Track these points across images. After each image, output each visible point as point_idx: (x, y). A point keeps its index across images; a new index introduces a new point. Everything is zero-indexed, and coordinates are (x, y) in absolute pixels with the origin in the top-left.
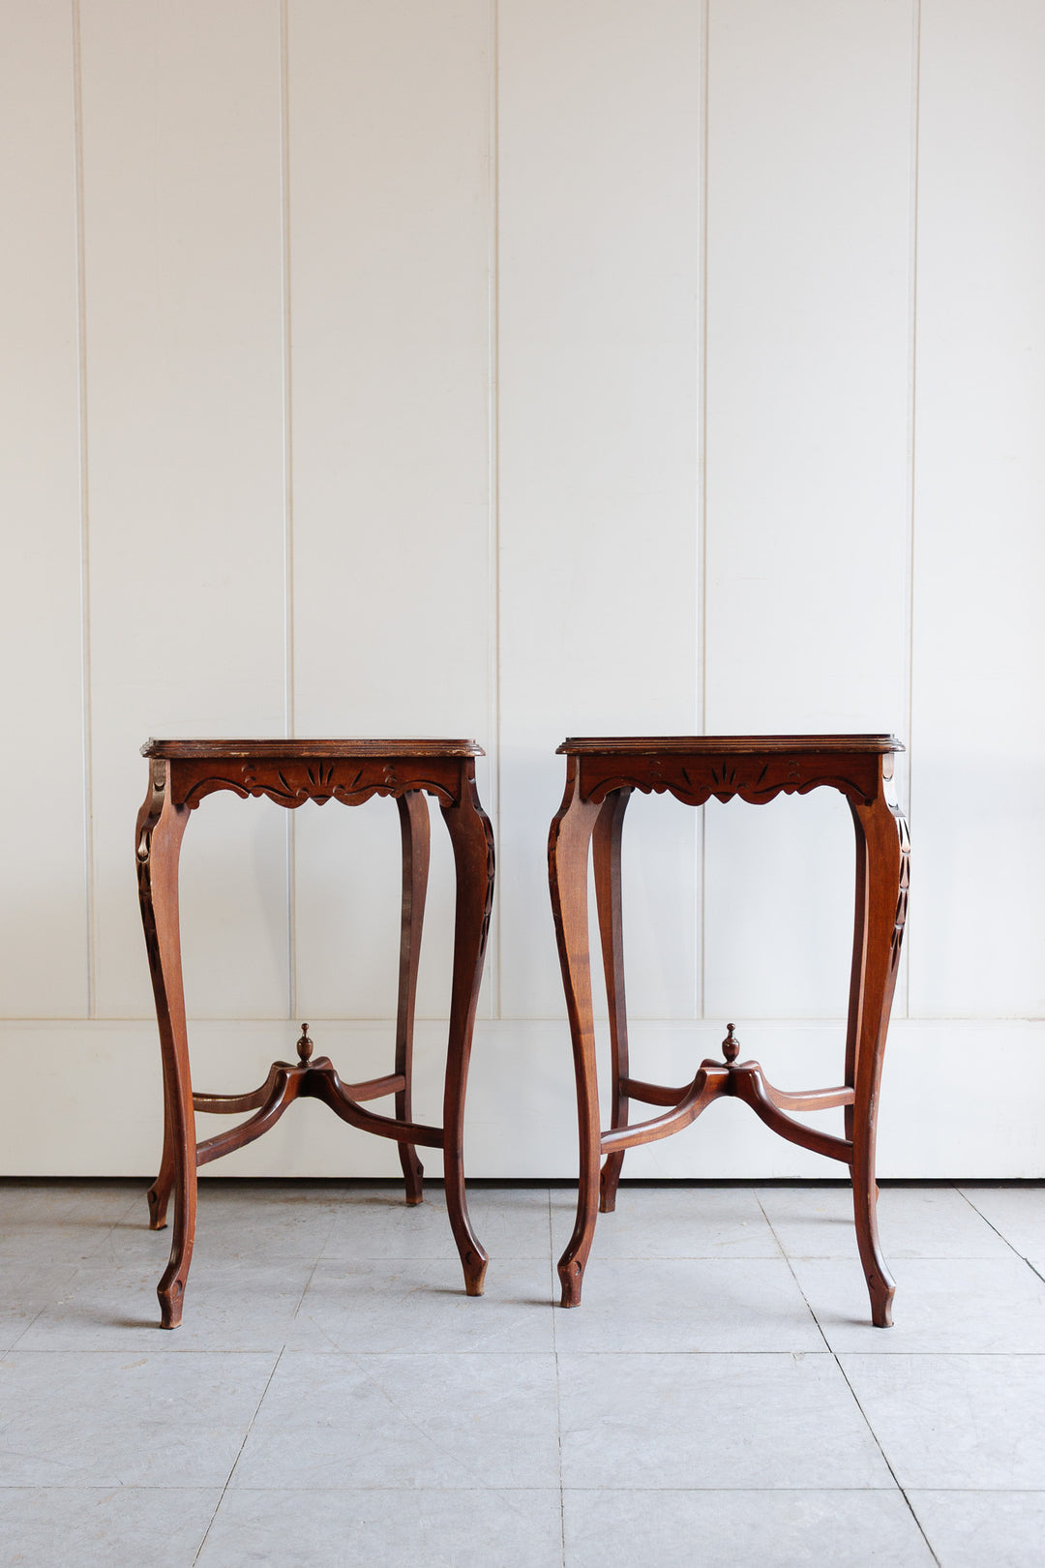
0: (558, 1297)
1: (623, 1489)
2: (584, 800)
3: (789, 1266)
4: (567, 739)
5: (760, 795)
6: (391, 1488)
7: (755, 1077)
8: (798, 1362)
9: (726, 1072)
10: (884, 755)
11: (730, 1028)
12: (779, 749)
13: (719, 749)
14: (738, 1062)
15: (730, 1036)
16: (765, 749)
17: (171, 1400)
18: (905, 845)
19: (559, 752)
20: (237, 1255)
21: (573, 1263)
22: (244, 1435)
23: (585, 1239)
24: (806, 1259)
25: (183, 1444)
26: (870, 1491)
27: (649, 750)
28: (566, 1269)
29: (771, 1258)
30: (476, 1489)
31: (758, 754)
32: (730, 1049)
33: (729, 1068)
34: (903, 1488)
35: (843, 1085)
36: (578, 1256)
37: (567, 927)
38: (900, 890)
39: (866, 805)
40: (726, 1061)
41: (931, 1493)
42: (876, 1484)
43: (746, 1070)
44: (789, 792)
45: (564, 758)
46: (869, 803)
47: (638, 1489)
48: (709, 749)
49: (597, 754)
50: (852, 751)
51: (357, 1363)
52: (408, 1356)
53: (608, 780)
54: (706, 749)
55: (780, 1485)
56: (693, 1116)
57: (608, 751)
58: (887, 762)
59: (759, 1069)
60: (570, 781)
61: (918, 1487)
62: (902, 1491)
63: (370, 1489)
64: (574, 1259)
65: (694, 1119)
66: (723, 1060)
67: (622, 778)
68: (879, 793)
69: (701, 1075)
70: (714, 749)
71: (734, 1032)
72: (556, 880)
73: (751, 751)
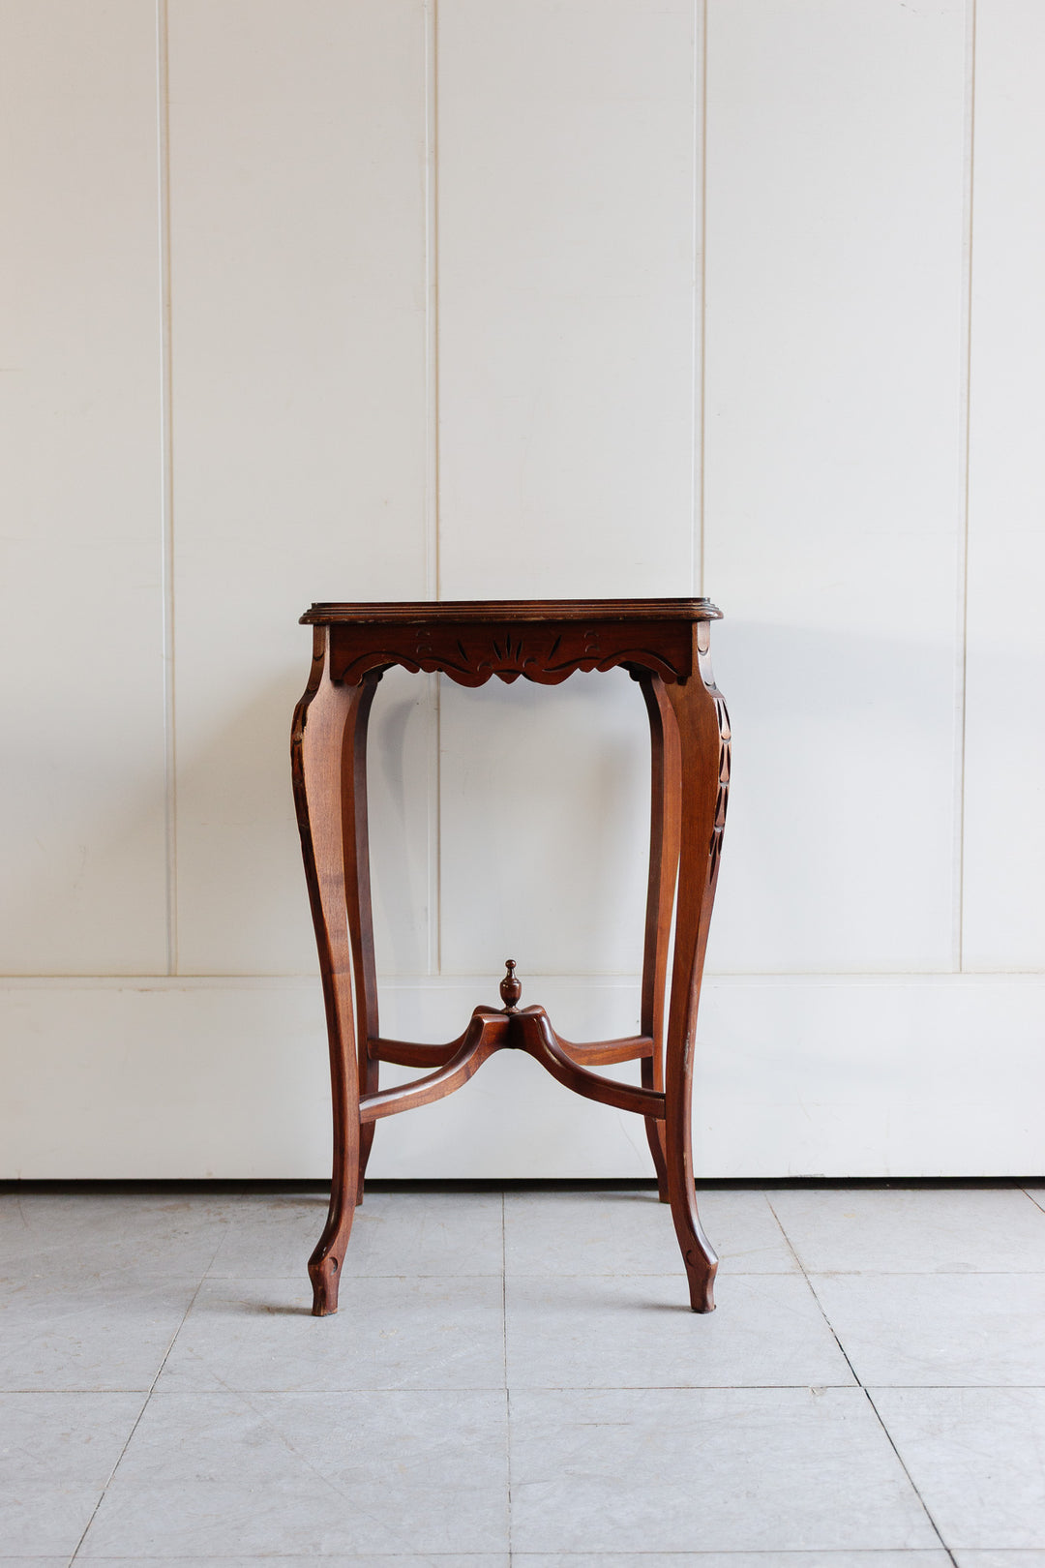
0: (309, 1304)
1: (591, 1553)
2: (337, 681)
3: (809, 1283)
4: (313, 605)
5: (553, 674)
6: (290, 1555)
7: (541, 1023)
8: (818, 1399)
9: (505, 1019)
10: (699, 624)
11: (510, 965)
12: (575, 615)
13: (503, 616)
14: (521, 1006)
15: (509, 977)
16: (559, 616)
17: (6, 1450)
18: (724, 731)
19: (303, 621)
20: (97, 1275)
21: (328, 1261)
22: (100, 1493)
23: (342, 1228)
24: (830, 1274)
25: (20, 1504)
26: (908, 1552)
27: (416, 618)
28: (320, 1267)
29: (786, 1274)
30: (401, 1554)
31: (550, 624)
32: (509, 992)
33: (509, 1014)
34: (949, 1547)
35: (639, 1033)
36: (333, 1252)
37: (317, 840)
38: (719, 784)
39: (679, 684)
40: (504, 1006)
41: (985, 1555)
42: (914, 1543)
43: (530, 1015)
44: (586, 669)
45: (310, 628)
46: (682, 681)
47: (609, 1553)
48: (490, 617)
49: (352, 624)
50: (661, 618)
51: (250, 1403)
52: (316, 1394)
53: (368, 654)
54: (487, 617)
55: (792, 1546)
56: (468, 1074)
57: (366, 619)
58: (701, 632)
59: (544, 1014)
60: (318, 658)
61: (969, 1547)
62: (949, 1551)
63: (263, 1556)
64: (329, 1256)
65: (469, 1077)
66: (501, 1005)
67: (383, 652)
68: (694, 668)
69: (476, 1024)
70: (496, 616)
71: (515, 970)
72: (302, 781)
73: (542, 618)
